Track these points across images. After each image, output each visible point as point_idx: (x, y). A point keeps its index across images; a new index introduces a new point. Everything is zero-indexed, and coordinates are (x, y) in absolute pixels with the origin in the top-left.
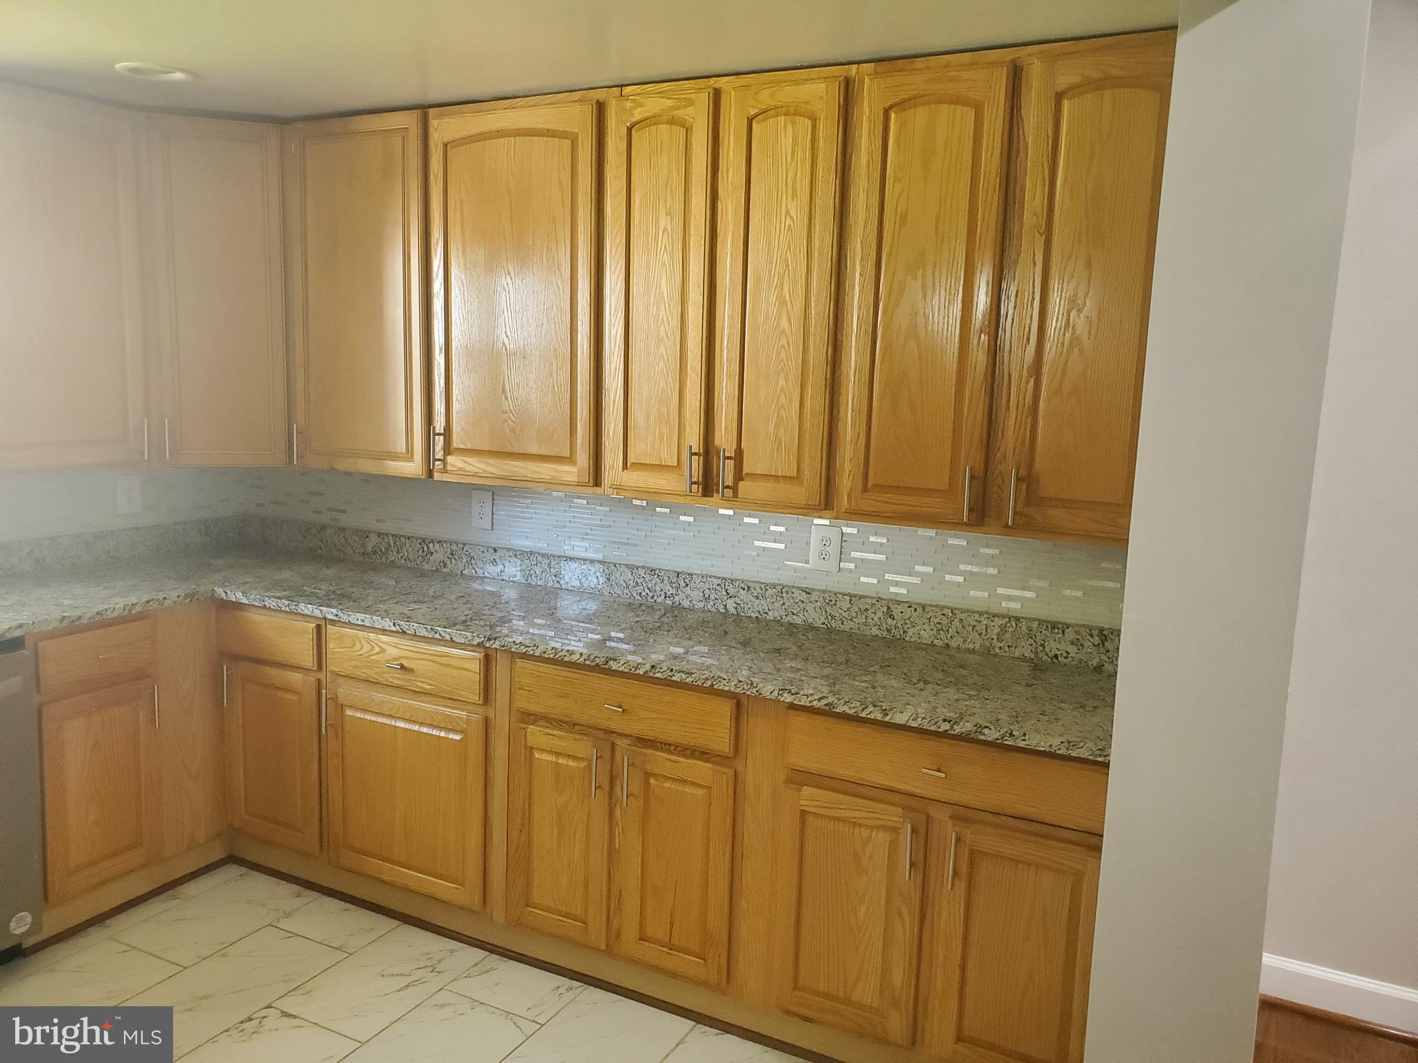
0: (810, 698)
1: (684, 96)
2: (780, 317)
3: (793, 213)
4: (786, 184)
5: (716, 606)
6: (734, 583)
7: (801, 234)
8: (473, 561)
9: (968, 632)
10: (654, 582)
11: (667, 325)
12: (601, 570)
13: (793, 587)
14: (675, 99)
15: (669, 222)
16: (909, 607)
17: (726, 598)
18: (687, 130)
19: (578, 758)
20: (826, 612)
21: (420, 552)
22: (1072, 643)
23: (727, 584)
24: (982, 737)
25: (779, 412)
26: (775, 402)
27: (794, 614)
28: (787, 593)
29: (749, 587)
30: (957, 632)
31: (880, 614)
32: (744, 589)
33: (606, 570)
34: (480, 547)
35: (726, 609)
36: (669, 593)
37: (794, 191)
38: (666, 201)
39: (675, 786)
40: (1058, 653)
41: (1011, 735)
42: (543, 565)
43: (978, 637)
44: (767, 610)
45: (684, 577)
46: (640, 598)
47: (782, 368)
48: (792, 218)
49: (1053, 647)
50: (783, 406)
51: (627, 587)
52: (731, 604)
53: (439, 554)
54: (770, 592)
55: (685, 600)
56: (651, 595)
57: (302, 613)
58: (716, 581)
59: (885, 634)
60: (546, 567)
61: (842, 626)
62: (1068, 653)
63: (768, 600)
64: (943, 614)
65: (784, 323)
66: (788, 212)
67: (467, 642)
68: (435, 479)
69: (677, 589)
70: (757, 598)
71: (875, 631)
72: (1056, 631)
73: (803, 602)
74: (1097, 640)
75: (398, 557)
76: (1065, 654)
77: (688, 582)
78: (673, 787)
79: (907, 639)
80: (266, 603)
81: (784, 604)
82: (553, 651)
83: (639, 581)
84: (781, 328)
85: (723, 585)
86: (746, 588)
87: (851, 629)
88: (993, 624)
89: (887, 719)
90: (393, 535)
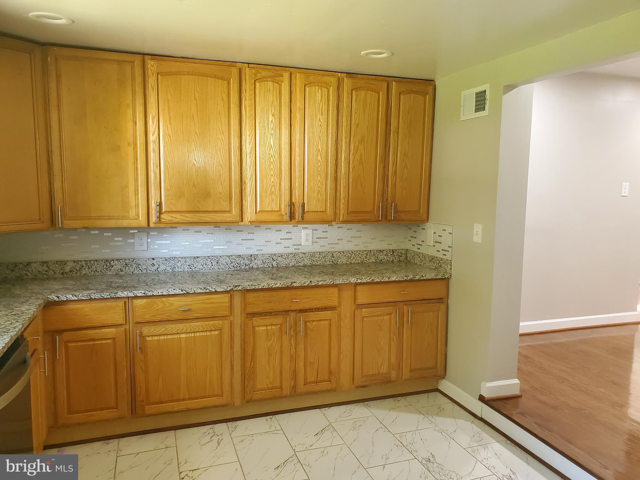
0: (367, 279)
1: (279, 73)
2: (318, 156)
3: (322, 120)
4: (319, 110)
5: (268, 265)
6: (276, 255)
7: (324, 128)
8: (140, 266)
9: (357, 257)
10: (240, 260)
11: (273, 157)
12: (214, 260)
13: (299, 253)
14: (275, 73)
15: (273, 119)
16: (339, 253)
17: (272, 261)
18: (280, 85)
19: (276, 325)
20: (311, 259)
21: (105, 266)
22: (385, 255)
23: (273, 256)
24: (415, 279)
25: (318, 189)
26: (317, 185)
27: (299, 262)
28: (297, 255)
29: (282, 256)
30: (354, 258)
31: (329, 257)
32: (280, 257)
33: (216, 259)
34: (144, 259)
35: (273, 265)
36: (247, 264)
37: (322, 113)
38: (272, 111)
39: (317, 323)
40: (382, 259)
41: (422, 276)
42: (182, 262)
43: (359, 258)
44: (289, 263)
45: (254, 256)
46: (233, 268)
47: (319, 174)
48: (321, 122)
49: (380, 257)
50: (319, 187)
51: (227, 264)
52: (275, 264)
53: (118, 266)
54: (290, 256)
55: (255, 265)
56: (239, 266)
57: (120, 296)
58: (268, 256)
59: (331, 263)
60: (183, 262)
61: (317, 263)
62: (384, 258)
63: (290, 259)
64: (349, 253)
65: (319, 158)
66: (320, 120)
67: (225, 290)
68: (151, 226)
69: (251, 261)
70: (285, 259)
71: (328, 263)
72: (381, 252)
73: (303, 257)
74: (391, 253)
75: (89, 271)
76: (384, 259)
77: (256, 258)
78: (316, 323)
79: (338, 263)
80: (92, 297)
81: (296, 259)
82: (268, 285)
83: (233, 261)
84: (318, 160)
85: (271, 257)
86: (281, 256)
87: (320, 264)
88: (364, 253)
89: (389, 280)
90: (85, 261)
